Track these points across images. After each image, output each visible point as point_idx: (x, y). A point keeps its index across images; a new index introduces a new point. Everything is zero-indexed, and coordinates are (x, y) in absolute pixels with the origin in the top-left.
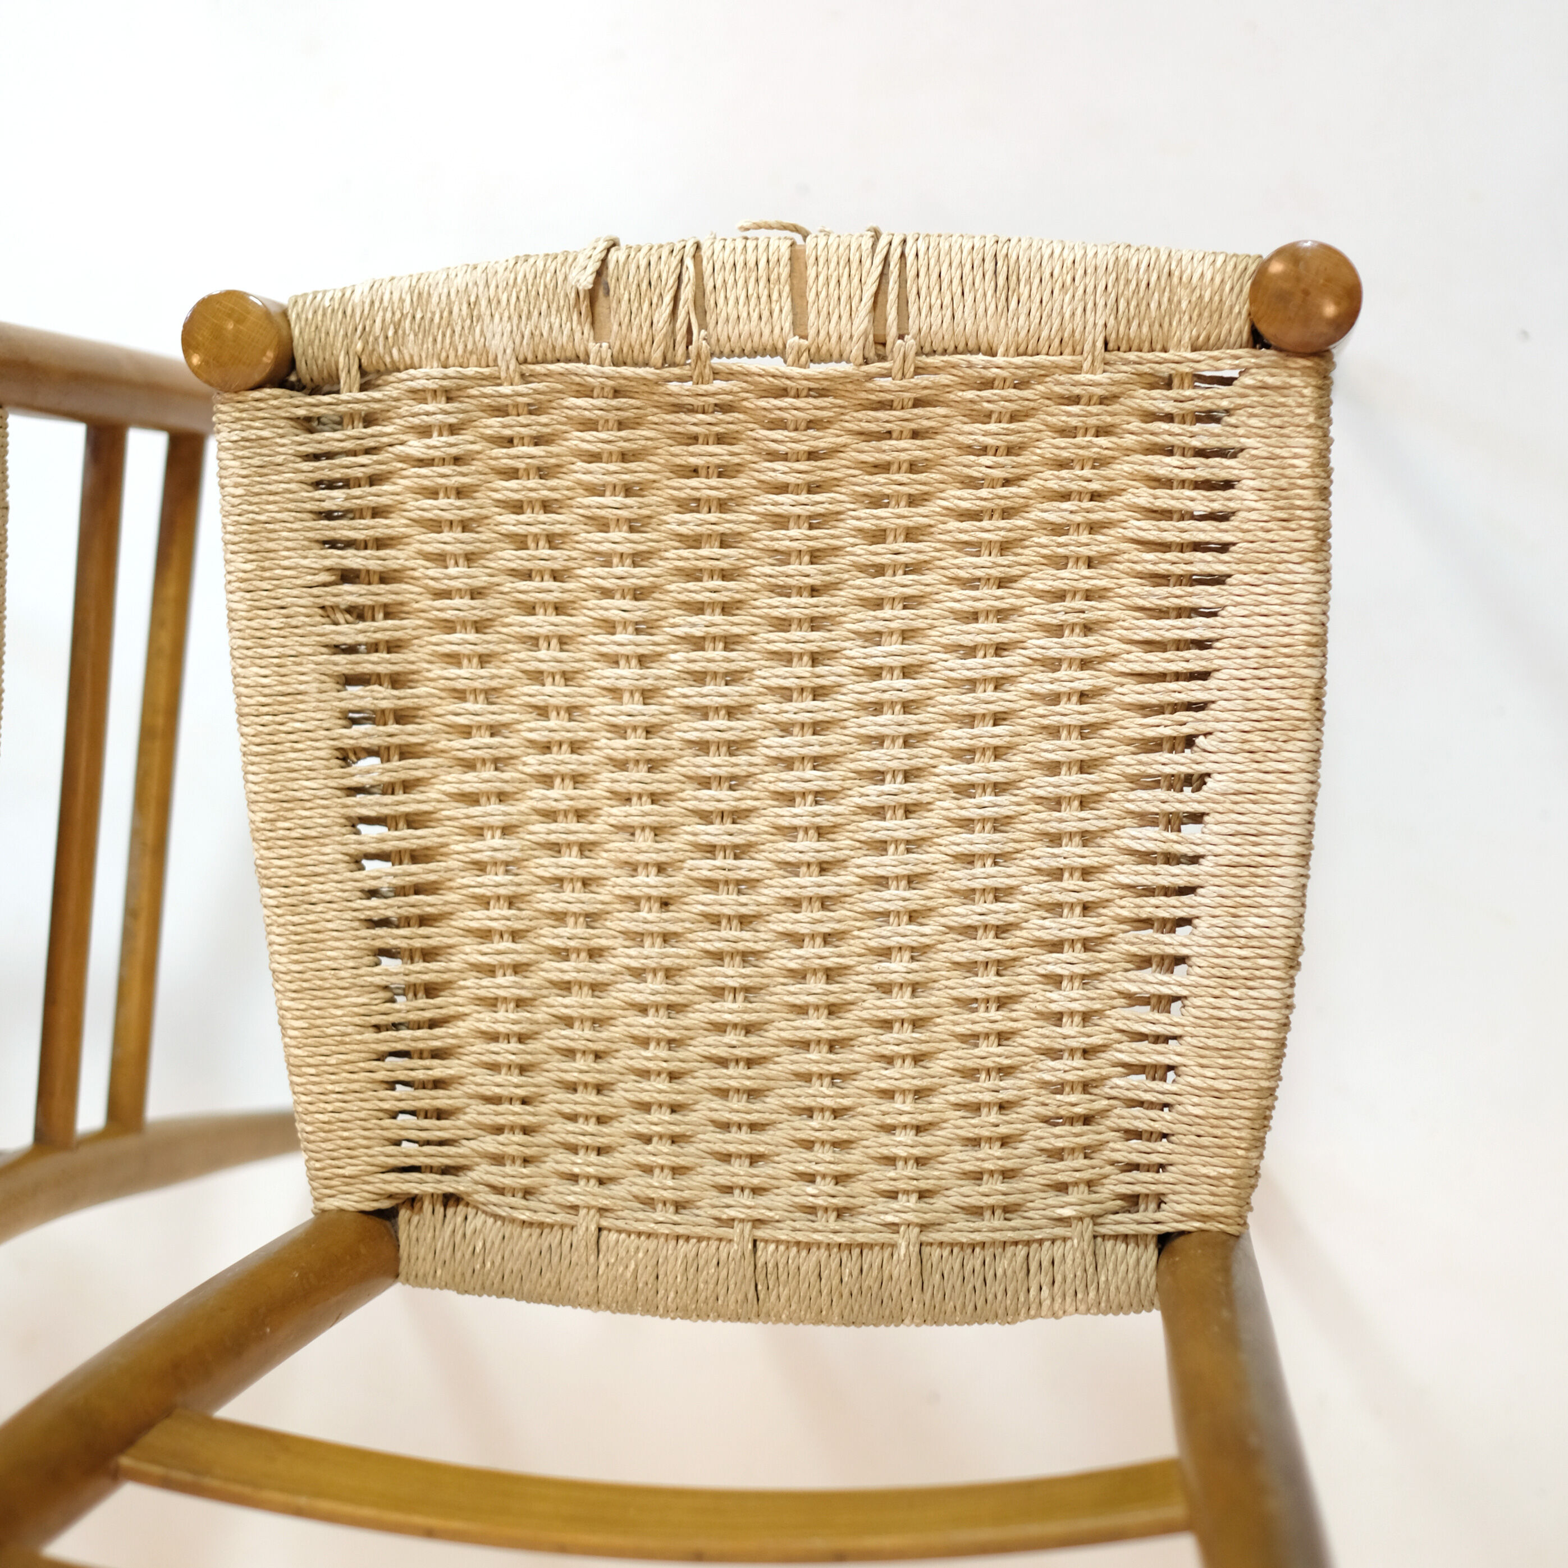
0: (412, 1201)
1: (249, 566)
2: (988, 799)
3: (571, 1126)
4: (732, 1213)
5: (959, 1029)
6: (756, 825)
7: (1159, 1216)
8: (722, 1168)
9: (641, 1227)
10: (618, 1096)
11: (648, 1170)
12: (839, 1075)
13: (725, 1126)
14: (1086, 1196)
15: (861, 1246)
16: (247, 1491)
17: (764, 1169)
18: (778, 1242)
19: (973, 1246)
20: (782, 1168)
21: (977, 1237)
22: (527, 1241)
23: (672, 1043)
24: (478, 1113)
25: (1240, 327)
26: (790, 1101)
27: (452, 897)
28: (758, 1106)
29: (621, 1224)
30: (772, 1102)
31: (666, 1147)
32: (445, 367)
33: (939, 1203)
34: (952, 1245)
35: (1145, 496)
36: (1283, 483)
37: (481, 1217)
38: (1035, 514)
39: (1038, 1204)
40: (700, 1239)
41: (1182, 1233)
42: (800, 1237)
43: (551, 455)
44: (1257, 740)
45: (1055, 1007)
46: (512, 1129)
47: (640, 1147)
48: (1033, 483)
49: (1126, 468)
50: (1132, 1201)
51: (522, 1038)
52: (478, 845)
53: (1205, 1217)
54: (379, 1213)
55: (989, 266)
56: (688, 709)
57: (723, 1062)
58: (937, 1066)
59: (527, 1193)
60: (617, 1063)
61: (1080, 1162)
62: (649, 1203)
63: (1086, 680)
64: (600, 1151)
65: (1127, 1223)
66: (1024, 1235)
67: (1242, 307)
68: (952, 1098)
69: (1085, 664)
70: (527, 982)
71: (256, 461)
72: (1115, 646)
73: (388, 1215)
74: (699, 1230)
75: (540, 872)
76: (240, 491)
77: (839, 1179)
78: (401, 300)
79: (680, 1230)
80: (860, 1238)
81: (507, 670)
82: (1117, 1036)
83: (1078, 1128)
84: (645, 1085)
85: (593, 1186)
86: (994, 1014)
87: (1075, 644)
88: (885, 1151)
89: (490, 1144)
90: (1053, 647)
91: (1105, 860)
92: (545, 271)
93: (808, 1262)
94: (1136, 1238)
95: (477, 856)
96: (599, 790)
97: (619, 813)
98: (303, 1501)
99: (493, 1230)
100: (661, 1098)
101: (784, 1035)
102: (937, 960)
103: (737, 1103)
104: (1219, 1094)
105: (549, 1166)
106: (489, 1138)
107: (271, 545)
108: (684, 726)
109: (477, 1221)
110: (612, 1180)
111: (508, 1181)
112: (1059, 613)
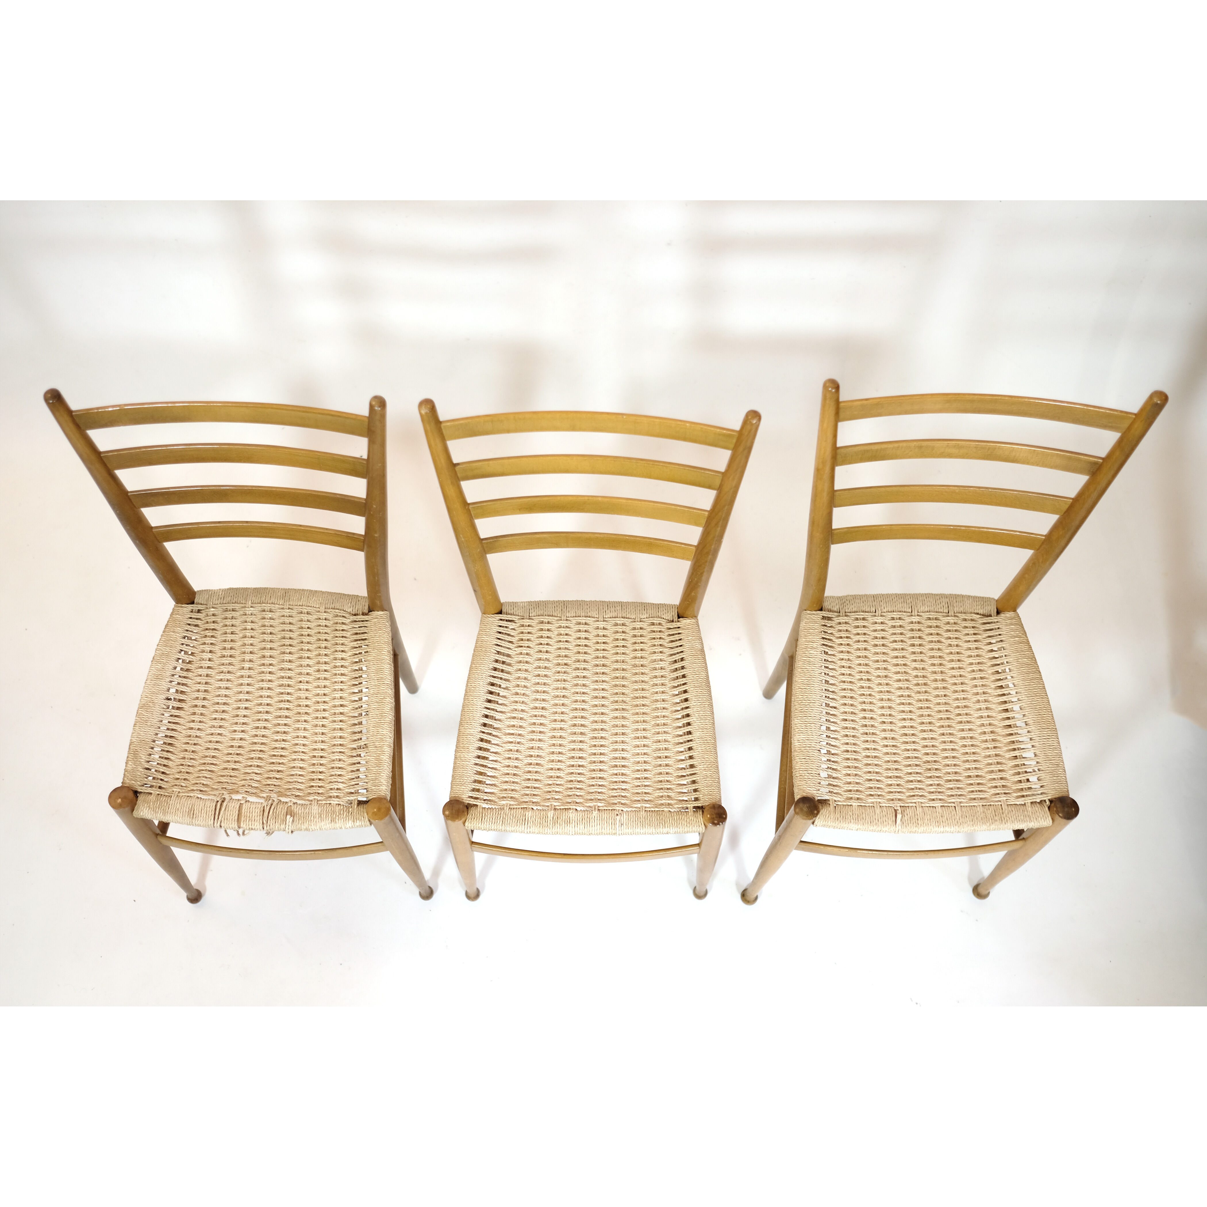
0: (363, 614)
1: (382, 757)
2: (220, 701)
3: (326, 631)
4: (288, 611)
5: (234, 651)
6: (276, 699)
7: (192, 608)
8: (291, 621)
9: (310, 608)
10: (315, 638)
11: (308, 621)
12: (263, 641)
13: (290, 631)
14: (208, 613)
15: (260, 603)
16: (337, 533)
17: (281, 621)
18: (279, 604)
19: (235, 603)
20: (277, 621)
21: (233, 605)
22: (337, 605)
23: (302, 650)
24: (348, 634)
25: (141, 798)
26: (275, 636)
27: (349, 683)
28: (282, 635)
29: (315, 609)
30: (279, 636)
31: (304, 626)
32: (330, 804)
33: (242, 613)
34: (240, 603)
35: (170, 763)
36: (135, 759)
37: (349, 611)
38: (197, 763)
39: (220, 612)
40: (297, 605)
41: (187, 604)
42: (273, 605)
43: (310, 783)
44: (151, 704)
45: (211, 654)
46: (339, 630)
47: (310, 626)
48: (196, 770)
49: (173, 770)
50: (199, 611)
51: (336, 651)
52: (341, 695)
53: (181, 607)
54: (371, 611)
55: (194, 816)
56: (289, 726)
57: (290, 645)
58: (240, 643)
59: (337, 616)
60: (315, 646)
61: (209, 620)
62: (308, 613)
63: (192, 725)
64: (320, 626)
65: (200, 607)
66: (223, 605)
67: (139, 802)
68: (237, 636)
69: (192, 729)
70: (334, 664)
71: (377, 781)
72: (184, 732)
73: (370, 611)
74: (297, 607)
75: (328, 689)
76: (382, 774)
77: (264, 618)
78: (338, 820)
79: (301, 607)
80: (260, 605)
81: (330, 735)
82: (197, 647)
83: (208, 628)
84: (309, 640)
85: (321, 617)
86: (226, 654)
87: (193, 733)
88: (253, 624)
89: (345, 627)
90: (198, 733)
91: (194, 685)
92: (301, 824)
93: (273, 600)
94: (198, 604)
95: (342, 692)
96: (313, 708)
97: (308, 703)
98: (326, 531)
99: (346, 609)
100: (305, 637)
101: (275, 651)
102: (238, 667)
103: (287, 636)
104: (173, 632)
105: (331, 622)
106: (345, 629)
107: (376, 761)
108: (290, 722)
109: (349, 610)
110: (317, 619)
111: (341, 618)
112: (196, 741)
